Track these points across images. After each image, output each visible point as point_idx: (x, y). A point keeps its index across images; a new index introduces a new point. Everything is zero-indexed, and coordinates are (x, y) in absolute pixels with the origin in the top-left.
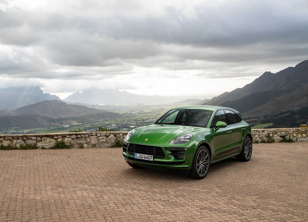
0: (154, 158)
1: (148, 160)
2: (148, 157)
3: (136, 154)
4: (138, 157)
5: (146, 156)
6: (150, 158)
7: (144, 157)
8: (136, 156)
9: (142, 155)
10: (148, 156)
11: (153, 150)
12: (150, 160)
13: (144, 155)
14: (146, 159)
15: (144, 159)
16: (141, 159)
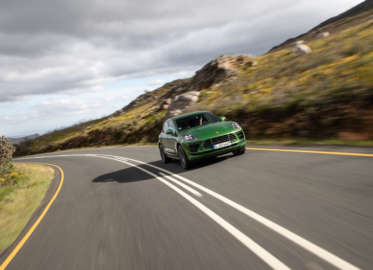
0: (231, 142)
1: (227, 145)
2: (226, 144)
3: (215, 146)
4: (218, 147)
5: (225, 144)
6: (228, 143)
7: (223, 145)
8: (216, 147)
9: (221, 144)
10: (226, 142)
11: (228, 137)
12: (229, 145)
13: (223, 144)
14: (226, 146)
15: (223, 146)
16: (221, 147)
